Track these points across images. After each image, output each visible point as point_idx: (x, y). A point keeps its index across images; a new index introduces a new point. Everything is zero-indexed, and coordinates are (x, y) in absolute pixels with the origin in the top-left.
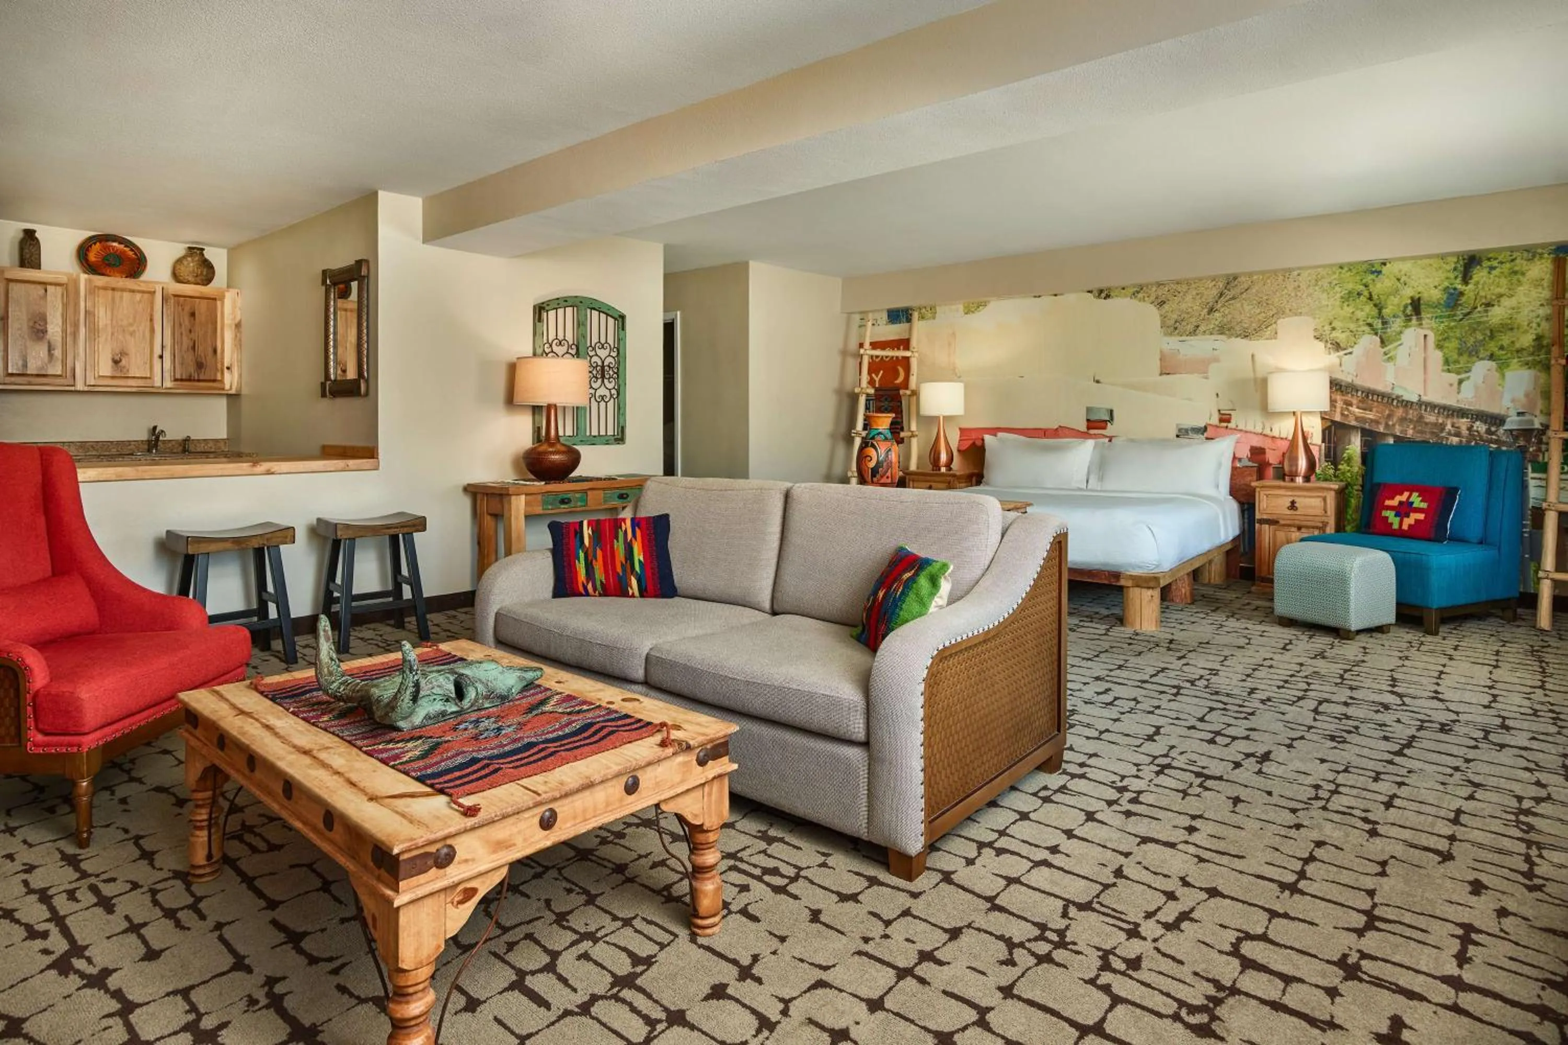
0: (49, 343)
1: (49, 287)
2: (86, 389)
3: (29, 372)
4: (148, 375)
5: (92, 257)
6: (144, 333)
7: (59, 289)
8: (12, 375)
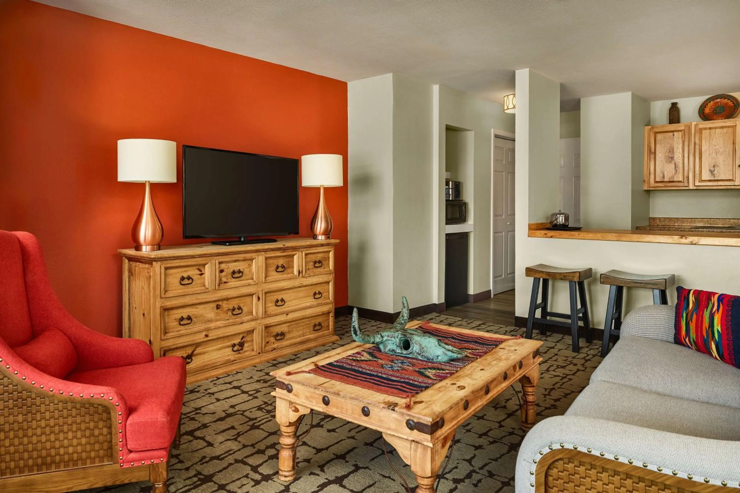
0: (675, 163)
1: (675, 133)
2: (695, 188)
3: (665, 180)
4: (732, 179)
5: (707, 111)
6: (729, 152)
7: (680, 133)
8: (657, 182)
